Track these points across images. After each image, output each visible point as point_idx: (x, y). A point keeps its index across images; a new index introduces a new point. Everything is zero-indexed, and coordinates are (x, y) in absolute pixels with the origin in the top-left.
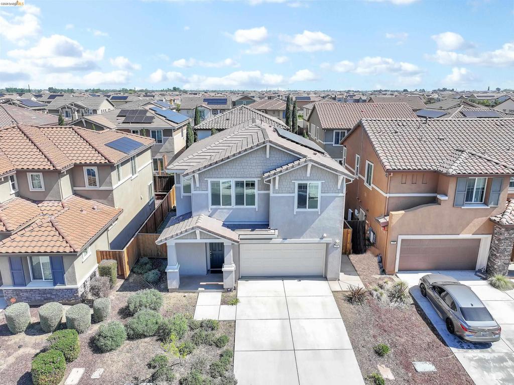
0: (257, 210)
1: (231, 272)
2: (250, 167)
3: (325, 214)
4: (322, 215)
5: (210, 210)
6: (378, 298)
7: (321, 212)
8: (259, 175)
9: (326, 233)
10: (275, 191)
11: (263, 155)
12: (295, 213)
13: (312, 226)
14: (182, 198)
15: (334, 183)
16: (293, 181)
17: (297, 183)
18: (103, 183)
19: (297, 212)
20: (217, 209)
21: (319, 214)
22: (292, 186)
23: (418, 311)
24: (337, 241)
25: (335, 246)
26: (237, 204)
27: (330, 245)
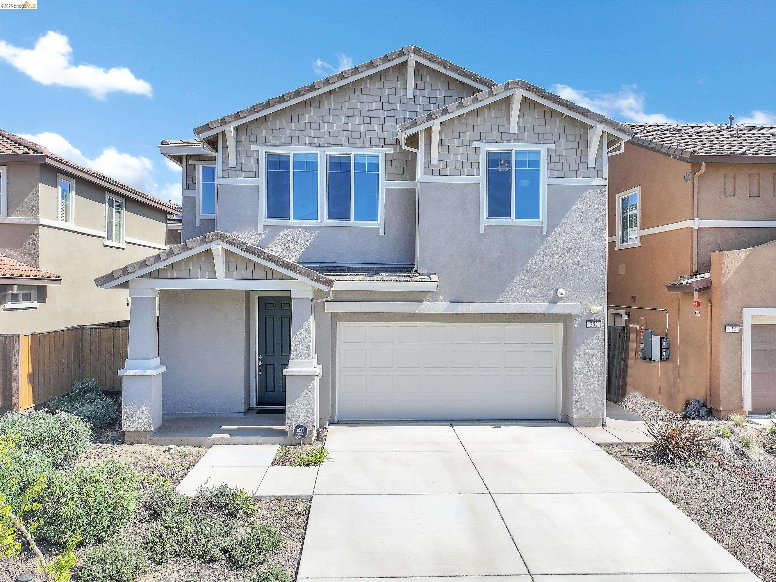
0: (382, 232)
1: (309, 378)
2: (367, 120)
3: (558, 235)
4: (552, 237)
5: (261, 230)
6: (740, 453)
7: (551, 228)
8: (388, 142)
9: (564, 287)
10: (429, 170)
11: (399, 92)
12: (482, 231)
13: (528, 265)
14: (198, 224)
15: (579, 154)
16: (475, 145)
17: (485, 148)
18: (16, 208)
19: (486, 227)
20: (277, 229)
21: (545, 232)
22: (473, 158)
24: (596, 308)
25: (589, 324)
26: (331, 215)
27: (577, 322)
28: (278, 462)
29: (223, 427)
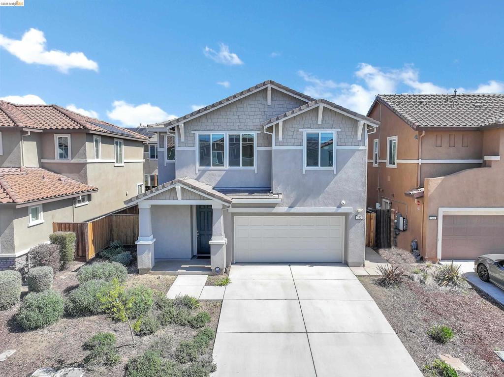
0: (256, 172)
1: (221, 246)
3: (342, 175)
4: (338, 175)
5: (197, 172)
6: (421, 281)
7: (338, 171)
8: (258, 127)
9: (345, 200)
11: (263, 102)
12: (304, 173)
13: (327, 189)
14: (166, 165)
15: (353, 134)
16: (300, 130)
17: (305, 132)
18: (75, 155)
19: (306, 171)
21: (335, 173)
22: (299, 137)
24: (360, 210)
25: (357, 218)
27: (351, 217)
28: (208, 284)
29: (182, 266)
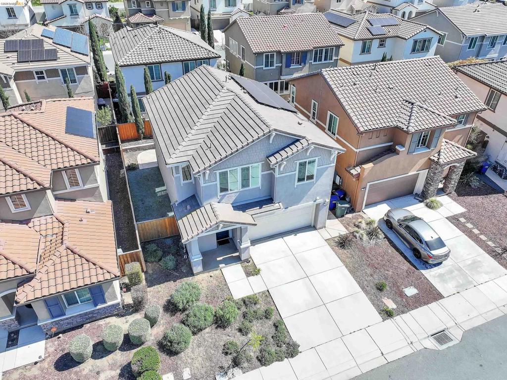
1: (248, 247)
2: (255, 154)
3: (319, 182)
6: (360, 239)
9: (319, 196)
10: (280, 173)
11: (266, 143)
12: (295, 187)
13: (309, 193)
14: (182, 185)
15: (328, 158)
16: (295, 162)
17: (298, 162)
18: (86, 181)
19: (297, 185)
20: (224, 196)
21: (315, 183)
23: (390, 243)
24: (327, 200)
25: (324, 204)
26: (243, 187)
27: (321, 205)
28: (247, 275)
29: (218, 259)
